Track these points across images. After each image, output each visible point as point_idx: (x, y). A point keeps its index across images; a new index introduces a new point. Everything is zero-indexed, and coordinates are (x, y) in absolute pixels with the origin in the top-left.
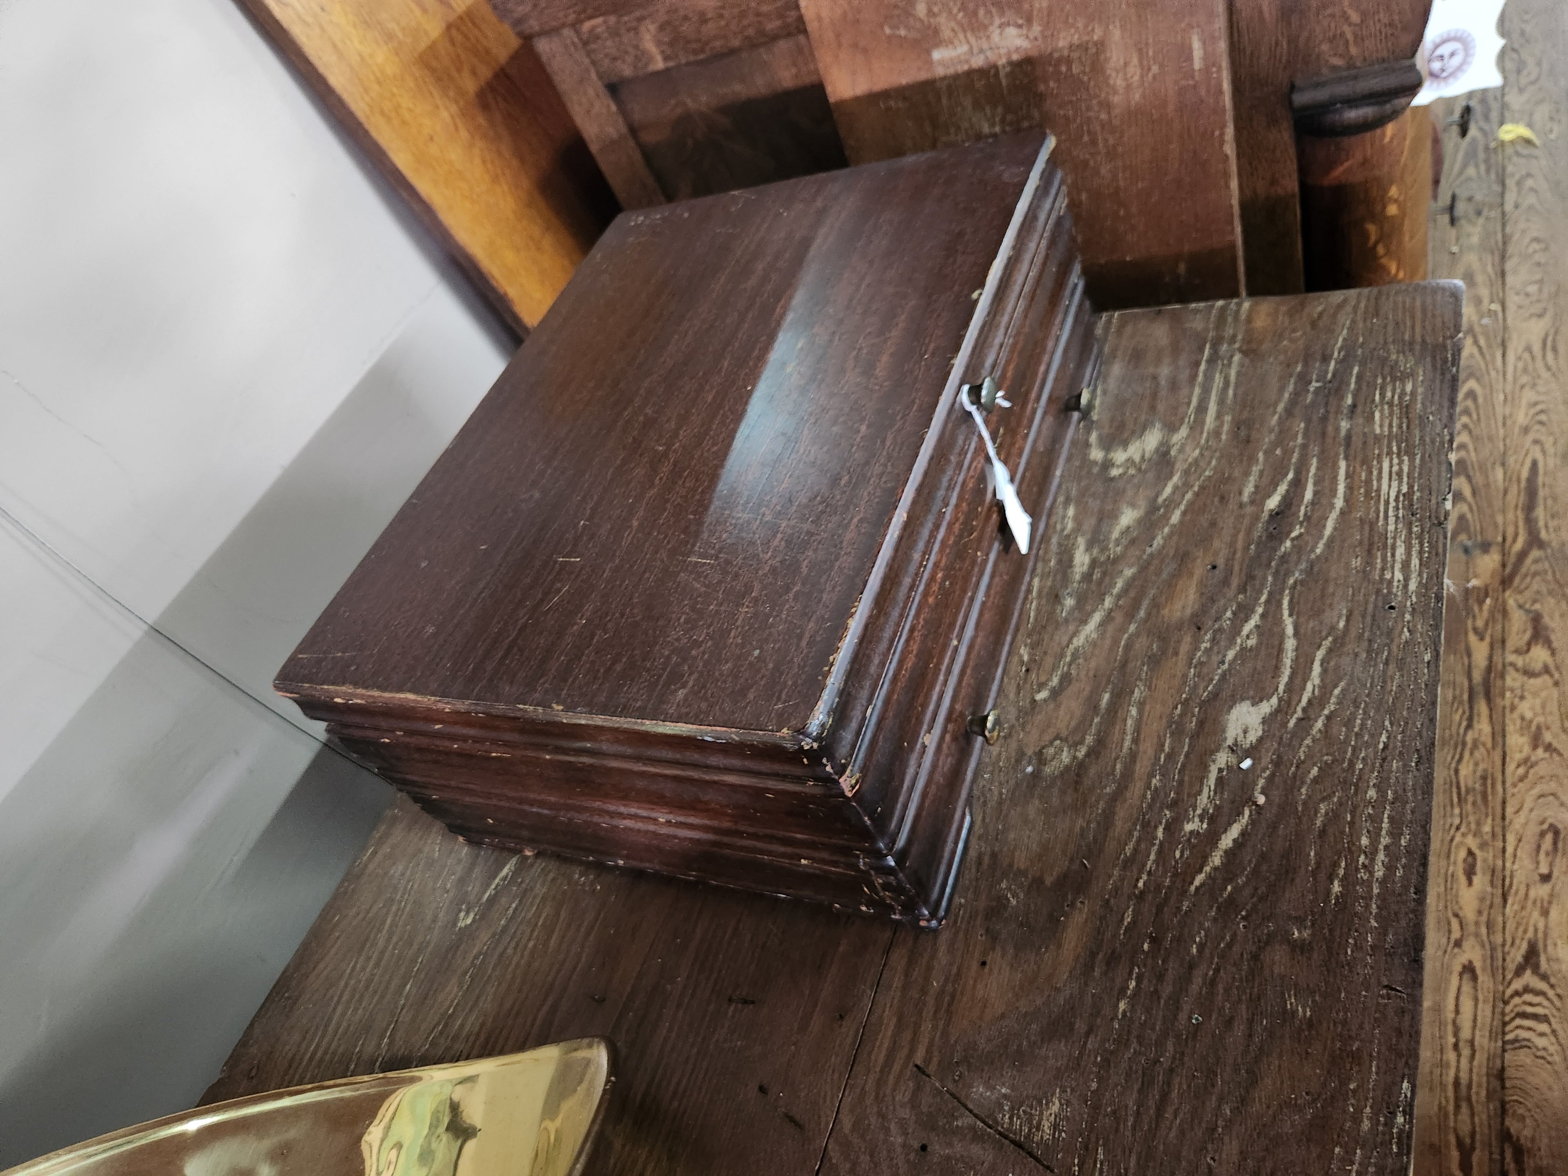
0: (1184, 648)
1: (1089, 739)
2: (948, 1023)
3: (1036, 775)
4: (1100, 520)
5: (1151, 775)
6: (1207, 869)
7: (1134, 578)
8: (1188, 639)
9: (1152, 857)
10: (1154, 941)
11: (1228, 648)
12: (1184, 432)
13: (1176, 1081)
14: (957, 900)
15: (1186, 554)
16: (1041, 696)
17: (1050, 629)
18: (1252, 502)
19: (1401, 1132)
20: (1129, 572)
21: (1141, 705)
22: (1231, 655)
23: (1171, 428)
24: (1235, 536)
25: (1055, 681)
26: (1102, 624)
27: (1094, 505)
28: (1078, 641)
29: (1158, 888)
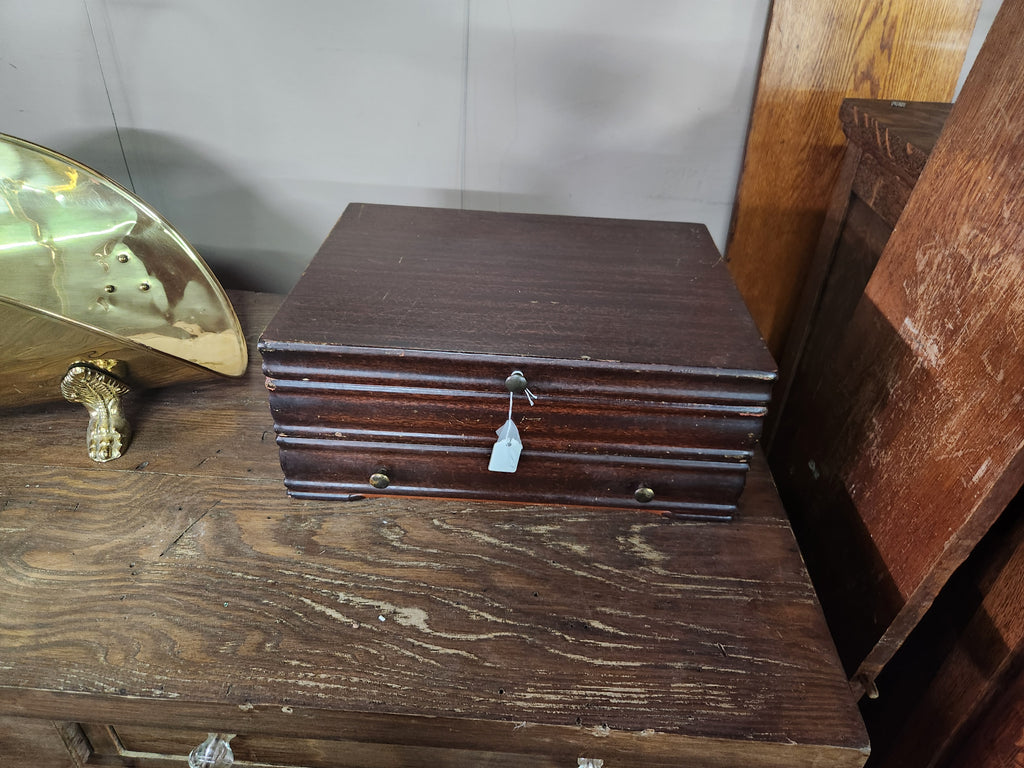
0: (470, 584)
1: (405, 546)
2: (239, 509)
3: (382, 525)
4: (576, 535)
5: (377, 575)
6: (314, 604)
7: (527, 556)
8: (476, 586)
9: (324, 580)
10: (273, 584)
11: (470, 606)
12: (661, 572)
13: (196, 598)
14: (306, 502)
15: (547, 580)
16: (436, 522)
17: (485, 520)
18: (597, 613)
19: (152, 692)
20: (531, 553)
21: (428, 567)
22: (465, 608)
23: (665, 565)
24: (564, 605)
25: (445, 526)
26: (489, 544)
27: (589, 531)
28: (476, 534)
29: (306, 584)
